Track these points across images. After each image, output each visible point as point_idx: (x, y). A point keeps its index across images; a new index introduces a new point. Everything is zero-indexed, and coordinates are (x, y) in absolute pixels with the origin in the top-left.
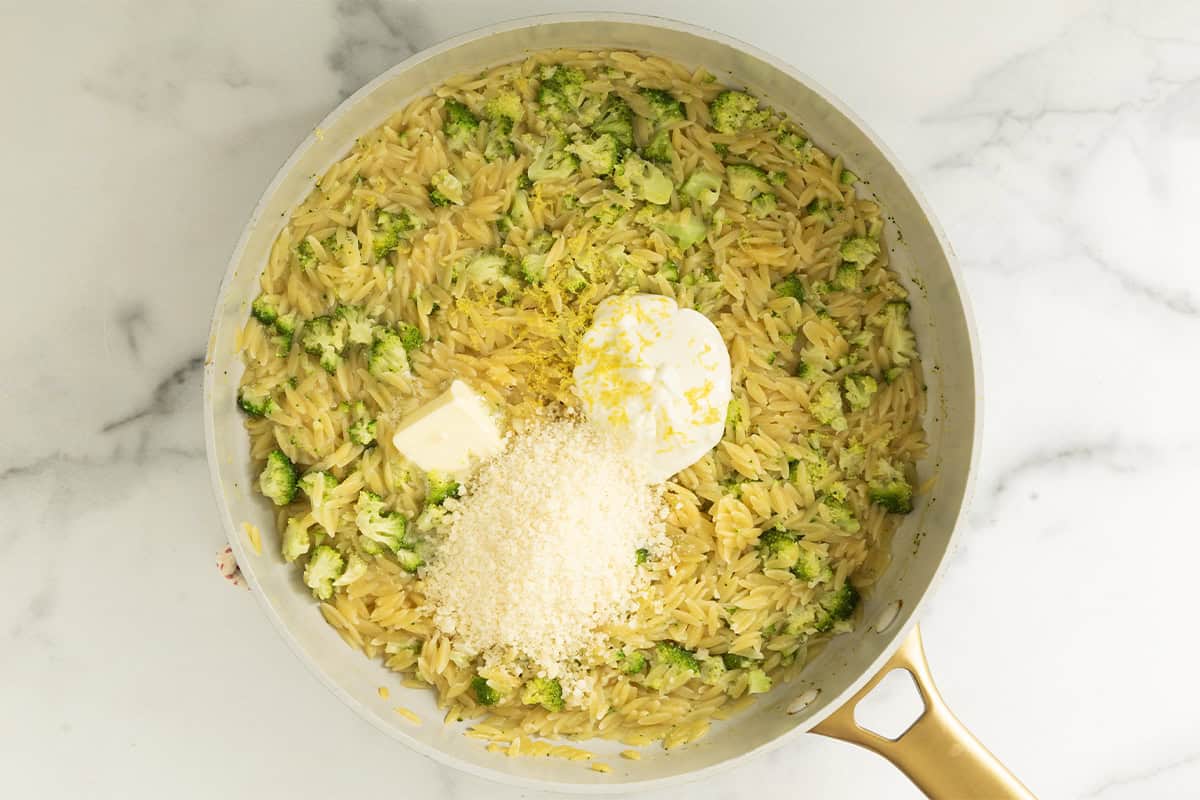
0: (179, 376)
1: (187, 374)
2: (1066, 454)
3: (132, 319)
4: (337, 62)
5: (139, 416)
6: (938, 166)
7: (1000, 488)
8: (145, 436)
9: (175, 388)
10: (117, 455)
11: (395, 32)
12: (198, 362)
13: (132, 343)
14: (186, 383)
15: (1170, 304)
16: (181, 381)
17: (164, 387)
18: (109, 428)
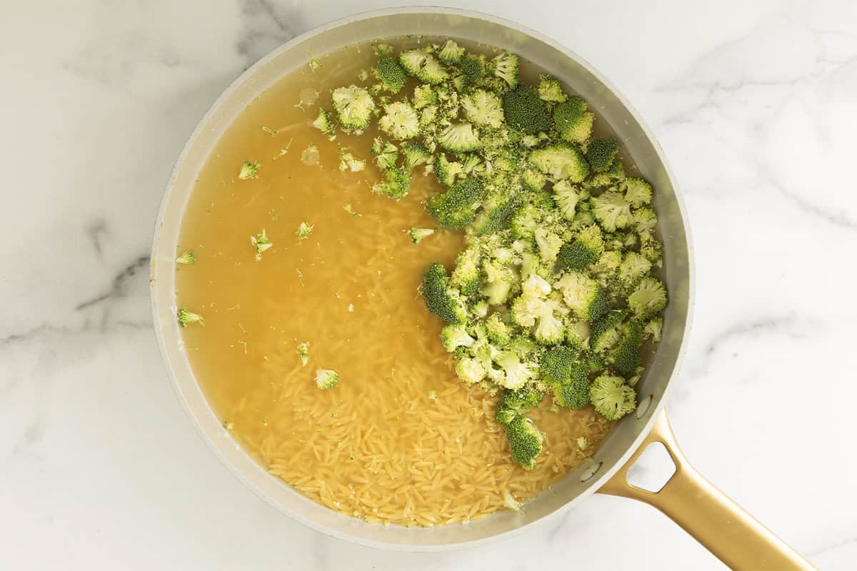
0: (130, 270)
1: (136, 269)
2: (757, 325)
3: (98, 230)
4: (243, 48)
5: (102, 298)
6: (667, 122)
7: (711, 350)
8: (107, 314)
9: (128, 279)
10: (87, 326)
11: (283, 27)
12: (144, 260)
13: (98, 247)
14: (136, 275)
15: (832, 219)
16: (132, 274)
17: (120, 278)
18: (81, 307)
